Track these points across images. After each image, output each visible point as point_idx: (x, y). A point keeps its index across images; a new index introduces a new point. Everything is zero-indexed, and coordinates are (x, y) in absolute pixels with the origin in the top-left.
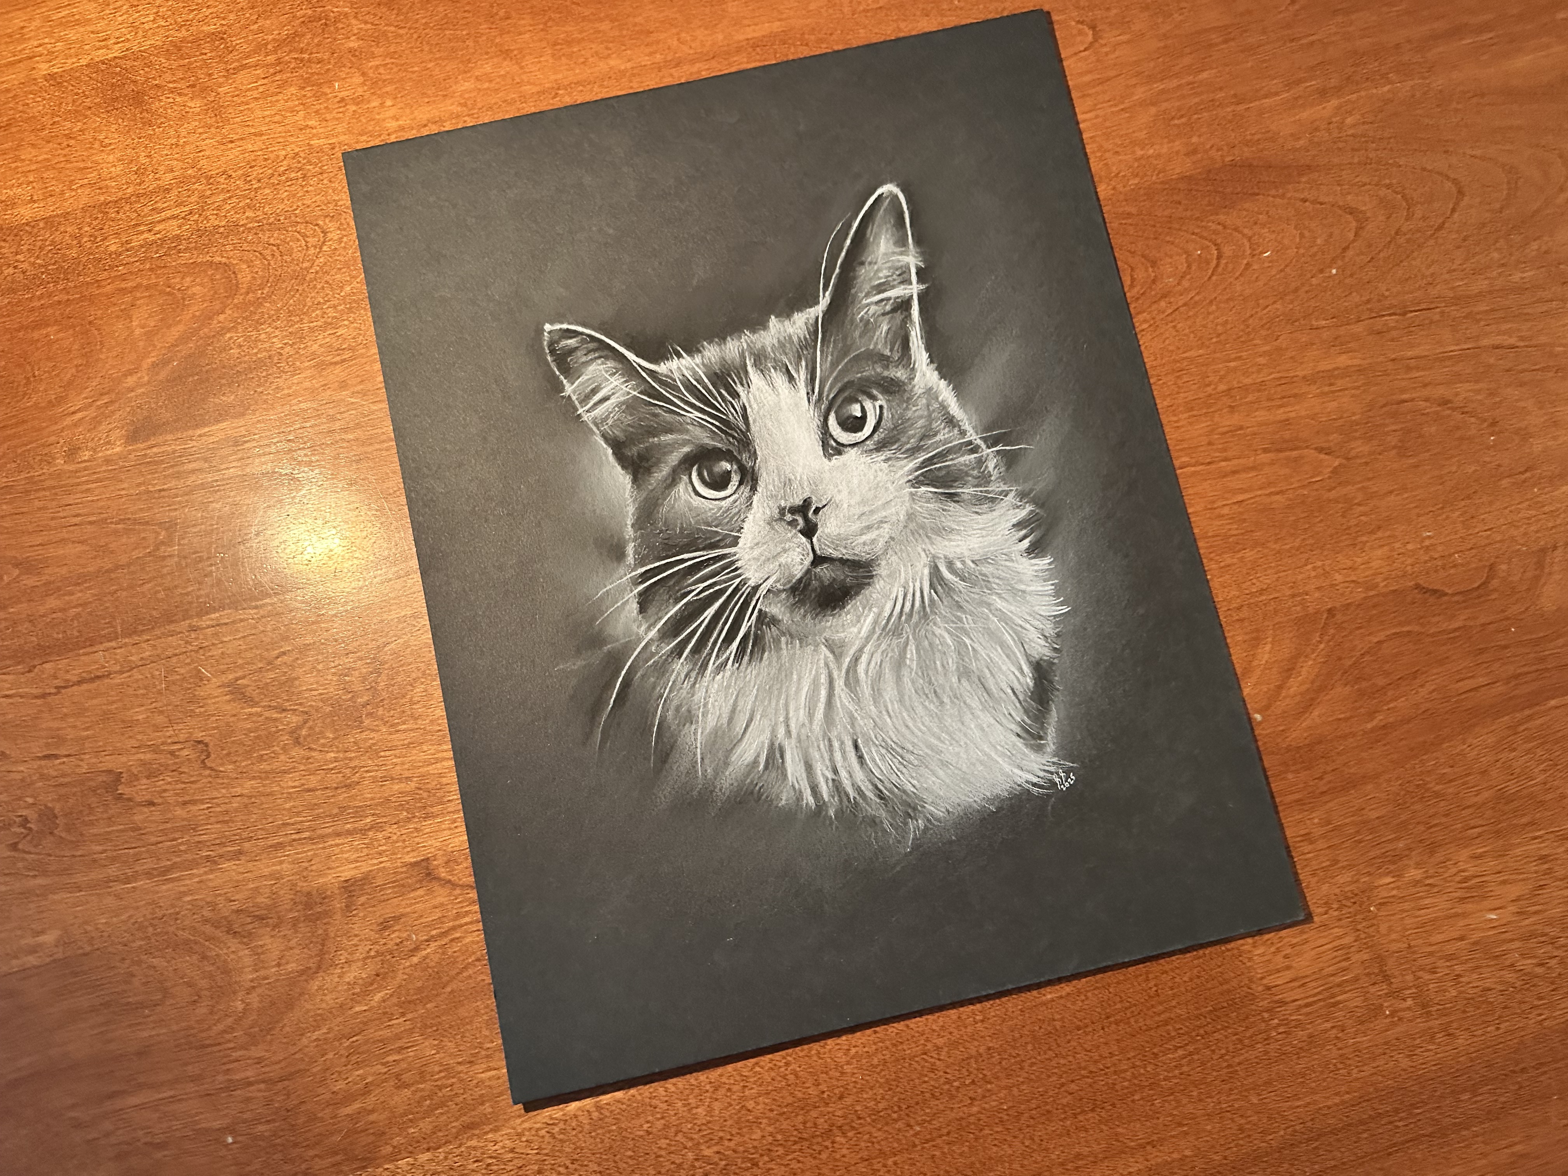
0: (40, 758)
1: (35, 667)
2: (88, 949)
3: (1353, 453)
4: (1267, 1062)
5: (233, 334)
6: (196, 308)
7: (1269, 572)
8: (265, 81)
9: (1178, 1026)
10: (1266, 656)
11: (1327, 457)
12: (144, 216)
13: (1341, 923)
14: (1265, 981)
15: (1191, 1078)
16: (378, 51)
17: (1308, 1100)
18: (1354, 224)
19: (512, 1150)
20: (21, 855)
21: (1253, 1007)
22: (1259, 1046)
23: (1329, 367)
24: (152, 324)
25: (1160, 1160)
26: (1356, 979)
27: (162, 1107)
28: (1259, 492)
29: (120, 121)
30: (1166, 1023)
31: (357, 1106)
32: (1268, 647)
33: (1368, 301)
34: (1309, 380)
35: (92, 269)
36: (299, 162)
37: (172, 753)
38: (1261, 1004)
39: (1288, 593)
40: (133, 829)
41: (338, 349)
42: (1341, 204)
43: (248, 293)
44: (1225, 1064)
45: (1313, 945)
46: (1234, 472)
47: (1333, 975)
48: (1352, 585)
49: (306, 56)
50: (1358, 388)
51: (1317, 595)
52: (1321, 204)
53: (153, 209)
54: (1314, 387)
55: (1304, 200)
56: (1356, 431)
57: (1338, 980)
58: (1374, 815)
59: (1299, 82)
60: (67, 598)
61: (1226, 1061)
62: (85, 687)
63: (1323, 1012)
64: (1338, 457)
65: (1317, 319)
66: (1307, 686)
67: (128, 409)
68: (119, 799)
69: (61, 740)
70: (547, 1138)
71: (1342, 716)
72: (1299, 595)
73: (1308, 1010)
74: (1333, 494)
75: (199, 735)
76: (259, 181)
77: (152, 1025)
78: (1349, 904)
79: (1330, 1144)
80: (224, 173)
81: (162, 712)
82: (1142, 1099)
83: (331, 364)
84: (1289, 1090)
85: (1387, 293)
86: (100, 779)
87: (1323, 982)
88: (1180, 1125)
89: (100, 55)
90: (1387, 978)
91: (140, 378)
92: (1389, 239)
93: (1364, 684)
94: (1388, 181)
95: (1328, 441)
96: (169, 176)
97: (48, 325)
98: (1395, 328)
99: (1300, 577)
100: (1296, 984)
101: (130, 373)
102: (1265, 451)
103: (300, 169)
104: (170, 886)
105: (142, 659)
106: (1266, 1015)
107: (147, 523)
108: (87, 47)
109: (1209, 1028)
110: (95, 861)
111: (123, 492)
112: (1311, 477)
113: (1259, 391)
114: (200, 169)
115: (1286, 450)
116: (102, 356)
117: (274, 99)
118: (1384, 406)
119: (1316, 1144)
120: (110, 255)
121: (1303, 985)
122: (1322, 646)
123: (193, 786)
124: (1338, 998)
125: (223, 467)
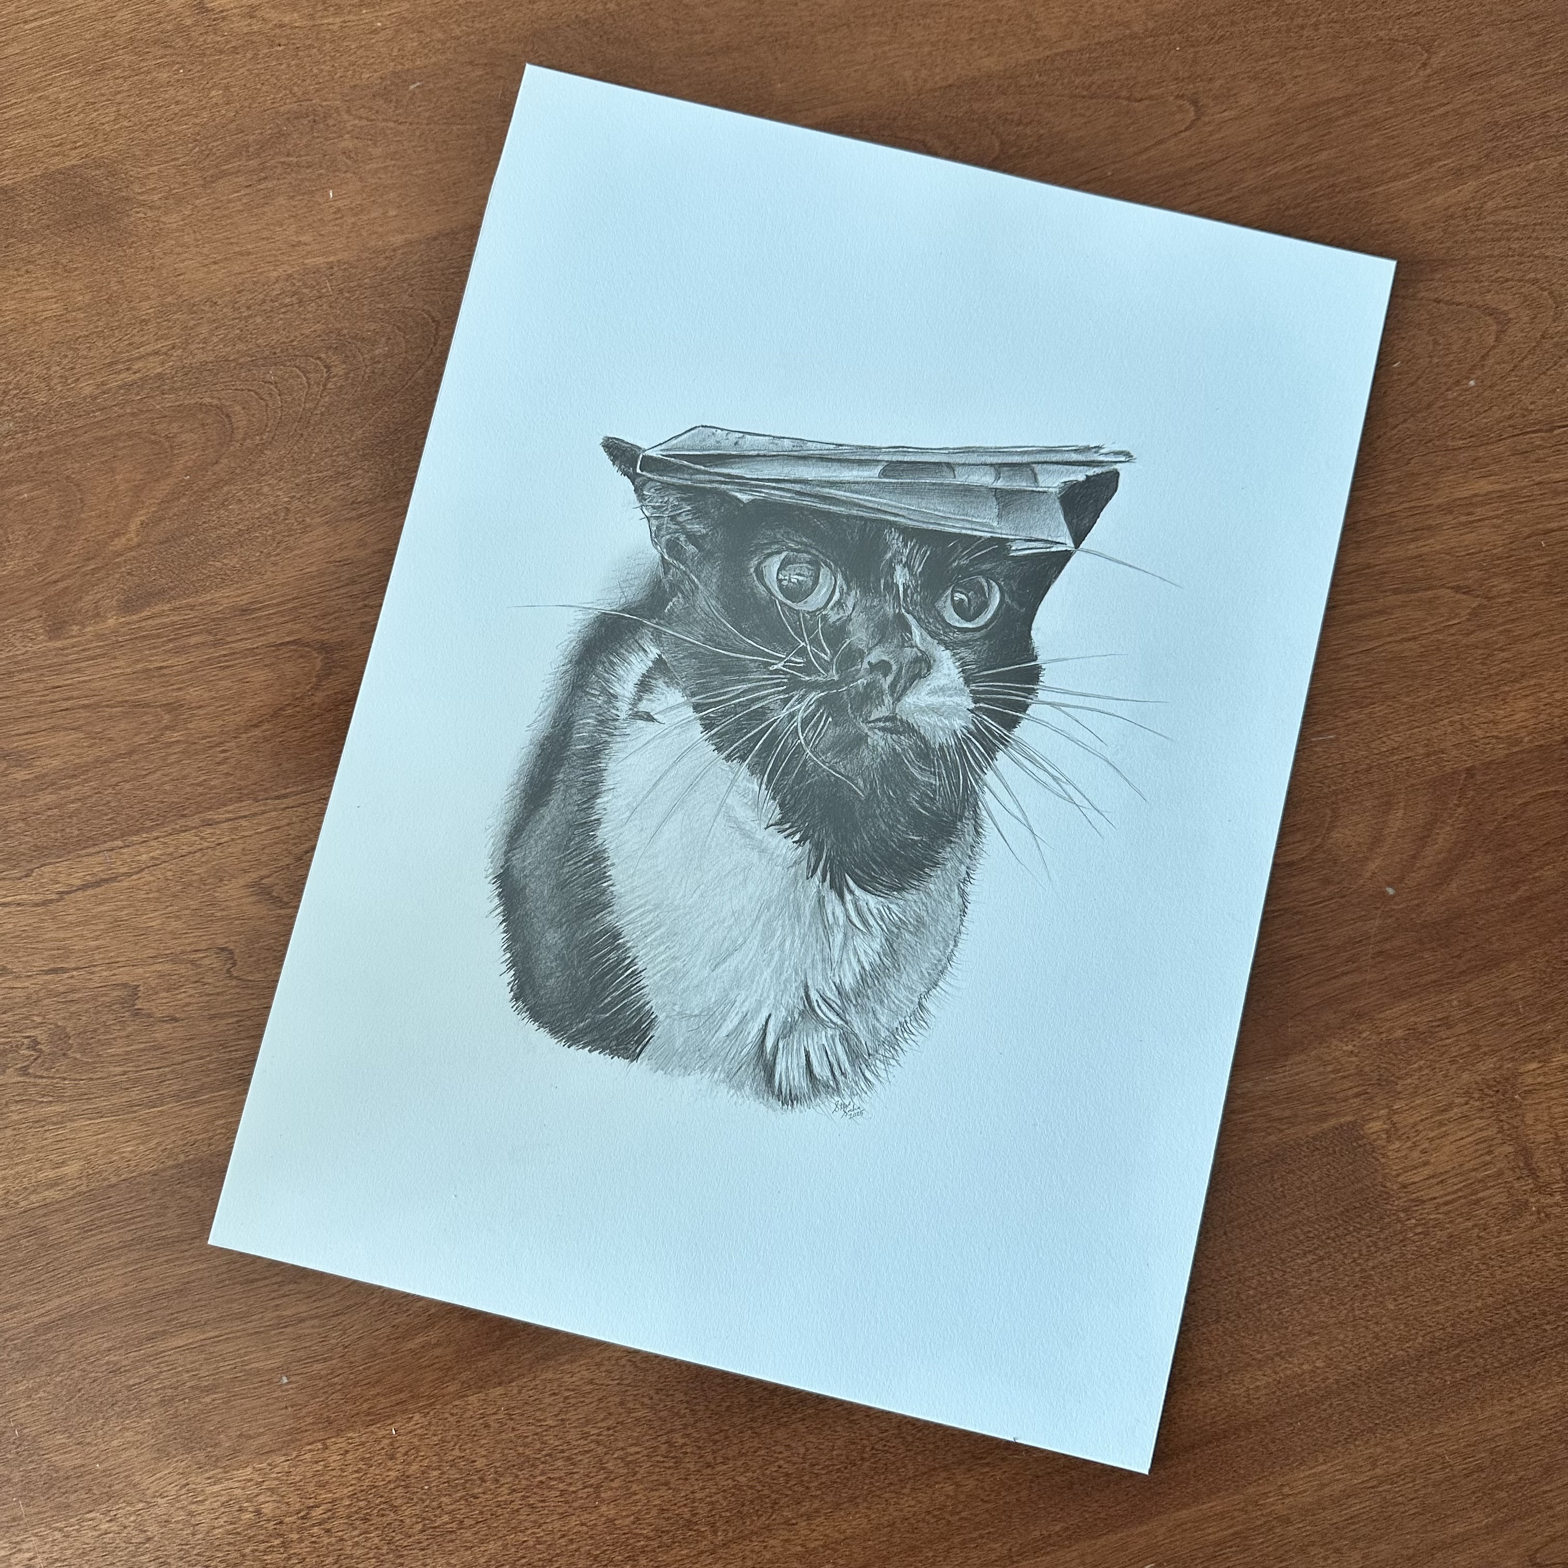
0: (47, 972)
1: (32, 870)
2: (114, 1180)
3: (1495, 591)
4: (1403, 1265)
5: (233, 487)
6: (187, 458)
7: (1401, 728)
8: (248, 191)
9: (1306, 1229)
10: (1398, 823)
11: (1465, 597)
12: (121, 353)
13: (1482, 1114)
14: (1400, 1180)
15: (1322, 1284)
16: (377, 151)
17: (1447, 1304)
18: (1494, 328)
19: (591, 1382)
20: (32, 1080)
21: (1389, 1207)
22: (1393, 1248)
23: (1467, 494)
24: (139, 477)
25: (1288, 1372)
26: (1500, 1174)
27: (207, 1348)
28: (1389, 639)
29: (85, 241)
30: (1294, 1226)
31: (420, 1340)
32: (1400, 813)
33: (1510, 417)
34: (1447, 509)
35: (66, 416)
36: (294, 285)
37: (192, 962)
38: (1396, 1203)
39: (1421, 751)
40: (155, 1048)
41: (353, 503)
42: (1480, 303)
43: (244, 439)
44: (1358, 1269)
45: (1451, 1138)
46: (1361, 617)
47: (1474, 1170)
48: (1494, 741)
49: (294, 159)
50: (1498, 517)
51: (1454, 753)
52: (1460, 304)
53: (130, 344)
54: (1450, 517)
55: (1438, 301)
56: (1499, 566)
57: (1480, 1175)
58: (1518, 995)
59: (1431, 161)
60: (62, 792)
61: (1359, 1264)
62: (90, 892)
63: (1465, 1210)
64: (1478, 596)
65: (1453, 438)
66: (1443, 855)
67: (117, 576)
68: (136, 1014)
69: (67, 953)
70: (629, 1368)
71: (1483, 887)
72: (1435, 753)
73: (1446, 1208)
74: (1472, 639)
75: (221, 942)
76: (249, 308)
77: (191, 1260)
78: (1492, 1093)
79: (1473, 1351)
80: (208, 299)
81: (178, 918)
82: (1269, 1307)
83: (347, 519)
84: (1428, 1295)
85: (1532, 407)
86: (115, 994)
87: (1464, 1178)
88: (1310, 1334)
89: (57, 164)
90: (1533, 1173)
91: (128, 540)
92: (1534, 344)
93: (1508, 851)
94: (1532, 275)
95: (1466, 579)
96: (146, 304)
97: (20, 482)
98: (1539, 447)
99: (1435, 733)
100: (1434, 1181)
101: (117, 534)
102: (1396, 592)
103: (295, 294)
104: (201, 1108)
105: (153, 858)
106: (1402, 1215)
107: (148, 705)
108: (40, 154)
109: (1340, 1231)
110: (115, 1084)
111: (118, 671)
112: (1448, 620)
113: (1390, 523)
114: (180, 296)
115: (1420, 589)
116: (83, 516)
117: (259, 211)
118: (1529, 537)
119: (1457, 1352)
120: (85, 398)
121: (1442, 1182)
122: (1460, 810)
123: (221, 998)
124: (1481, 1195)
125: (229, 639)
